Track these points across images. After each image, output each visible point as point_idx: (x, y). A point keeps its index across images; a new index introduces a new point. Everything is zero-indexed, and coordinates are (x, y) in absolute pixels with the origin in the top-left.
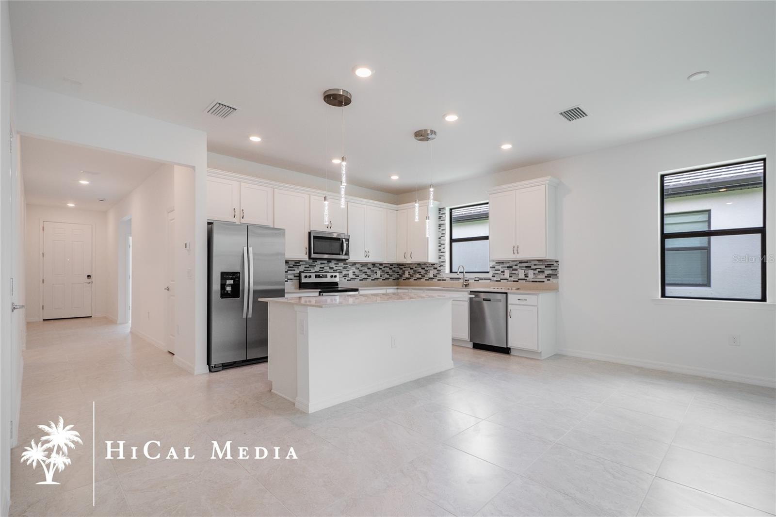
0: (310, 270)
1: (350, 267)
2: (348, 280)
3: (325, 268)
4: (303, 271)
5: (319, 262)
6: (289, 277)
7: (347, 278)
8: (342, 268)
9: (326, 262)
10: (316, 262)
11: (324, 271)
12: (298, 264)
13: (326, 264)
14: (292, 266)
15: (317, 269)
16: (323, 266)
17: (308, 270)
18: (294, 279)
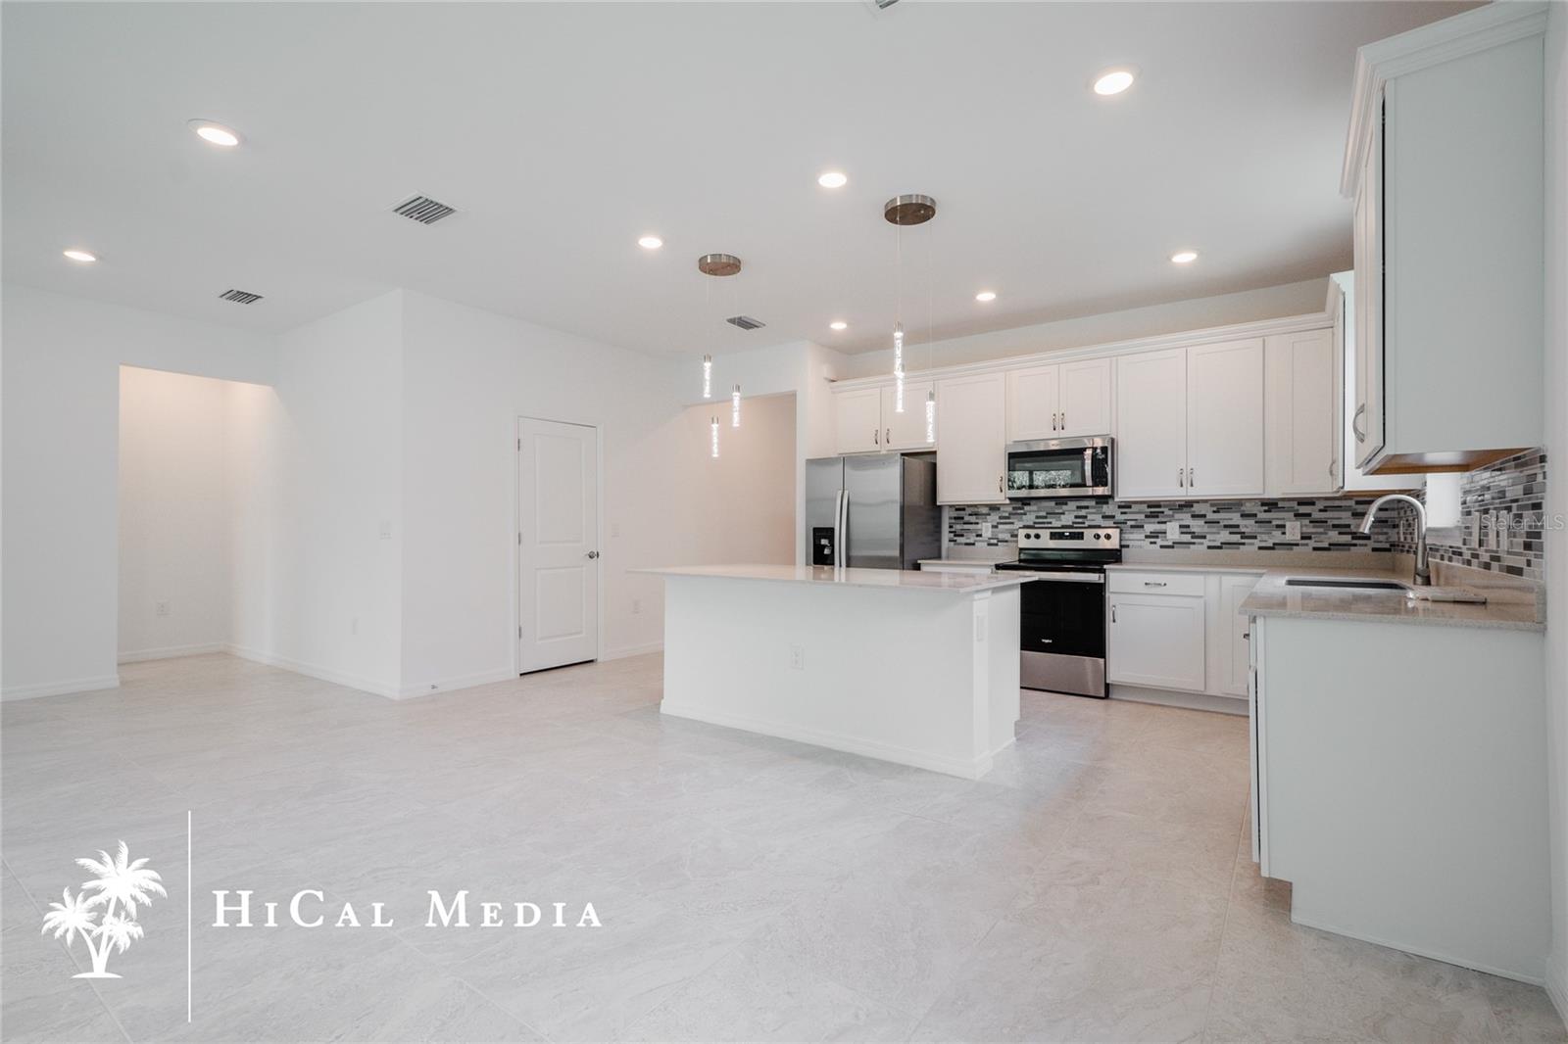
0: (1050, 523)
1: (1167, 512)
2: (1162, 547)
3: (1089, 517)
4: (1031, 524)
5: (1072, 505)
6: (1001, 536)
7: (1160, 542)
8: (1142, 516)
9: (1092, 503)
10: (1066, 504)
11: (1086, 525)
12: (1019, 511)
13: (1093, 507)
14: (1007, 515)
15: (1068, 519)
16: (1083, 512)
17: (1044, 523)
18: (1011, 541)
